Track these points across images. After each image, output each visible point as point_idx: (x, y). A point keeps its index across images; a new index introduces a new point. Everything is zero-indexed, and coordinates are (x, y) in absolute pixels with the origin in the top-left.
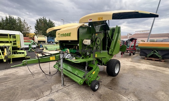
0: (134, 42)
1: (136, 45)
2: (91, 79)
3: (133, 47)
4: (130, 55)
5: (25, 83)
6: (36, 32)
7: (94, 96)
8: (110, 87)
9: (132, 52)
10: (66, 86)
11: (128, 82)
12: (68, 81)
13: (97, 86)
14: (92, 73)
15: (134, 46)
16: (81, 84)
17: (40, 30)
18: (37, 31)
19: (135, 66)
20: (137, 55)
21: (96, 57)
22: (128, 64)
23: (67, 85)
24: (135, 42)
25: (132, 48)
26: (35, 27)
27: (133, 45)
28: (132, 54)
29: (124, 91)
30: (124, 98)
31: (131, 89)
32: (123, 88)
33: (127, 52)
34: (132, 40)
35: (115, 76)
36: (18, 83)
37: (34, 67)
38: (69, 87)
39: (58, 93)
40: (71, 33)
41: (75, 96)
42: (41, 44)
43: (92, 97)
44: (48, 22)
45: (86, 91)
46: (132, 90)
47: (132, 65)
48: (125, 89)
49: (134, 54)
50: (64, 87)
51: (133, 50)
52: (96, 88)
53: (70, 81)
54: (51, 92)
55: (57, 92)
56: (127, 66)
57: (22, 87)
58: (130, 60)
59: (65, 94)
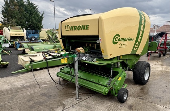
0: (164, 38)
1: (167, 43)
2: (117, 87)
3: (163, 44)
4: (160, 56)
5: (19, 100)
6: (4, 20)
7: (123, 108)
8: (141, 96)
9: (161, 53)
10: (82, 100)
11: (162, 90)
12: (82, 94)
13: (125, 95)
14: (118, 79)
15: (165, 44)
16: (105, 93)
17: (12, 17)
18: (6, 19)
19: (168, 70)
20: (168, 56)
21: (121, 58)
22: (158, 69)
23: (84, 98)
24: (166, 38)
25: (162, 46)
26: (3, 11)
27: (163, 43)
28: (162, 55)
29: (159, 100)
30: (160, 107)
31: (166, 97)
32: (157, 97)
33: (155, 52)
34: (161, 35)
35: (145, 84)
36: (8, 100)
37: (20, 78)
38: (86, 100)
39: (75, 108)
40: (89, 25)
41: (99, 109)
42: (17, 42)
43: (121, 109)
44: (25, 3)
45: (112, 103)
46: (168, 98)
47: (164, 69)
48: (160, 98)
49: (164, 56)
50: (80, 101)
51: (164, 49)
52: (125, 98)
53: (85, 93)
54: (64, 107)
55: (72, 106)
56: (157, 71)
57: (18, 104)
58: (160, 63)
59: (86, 109)
